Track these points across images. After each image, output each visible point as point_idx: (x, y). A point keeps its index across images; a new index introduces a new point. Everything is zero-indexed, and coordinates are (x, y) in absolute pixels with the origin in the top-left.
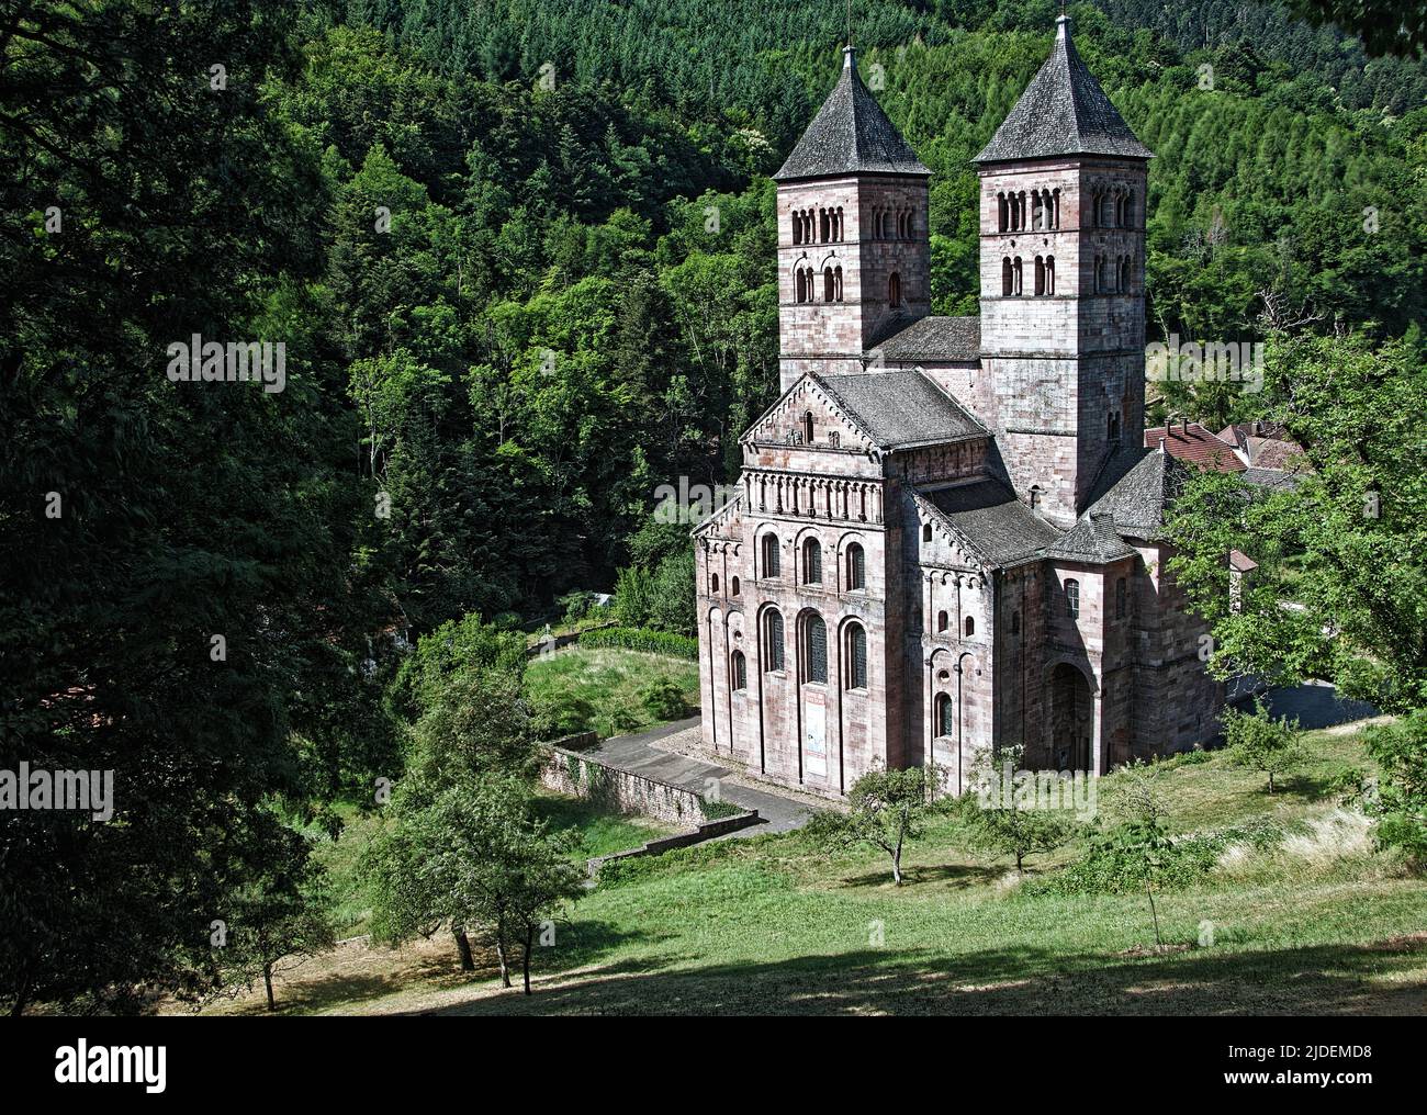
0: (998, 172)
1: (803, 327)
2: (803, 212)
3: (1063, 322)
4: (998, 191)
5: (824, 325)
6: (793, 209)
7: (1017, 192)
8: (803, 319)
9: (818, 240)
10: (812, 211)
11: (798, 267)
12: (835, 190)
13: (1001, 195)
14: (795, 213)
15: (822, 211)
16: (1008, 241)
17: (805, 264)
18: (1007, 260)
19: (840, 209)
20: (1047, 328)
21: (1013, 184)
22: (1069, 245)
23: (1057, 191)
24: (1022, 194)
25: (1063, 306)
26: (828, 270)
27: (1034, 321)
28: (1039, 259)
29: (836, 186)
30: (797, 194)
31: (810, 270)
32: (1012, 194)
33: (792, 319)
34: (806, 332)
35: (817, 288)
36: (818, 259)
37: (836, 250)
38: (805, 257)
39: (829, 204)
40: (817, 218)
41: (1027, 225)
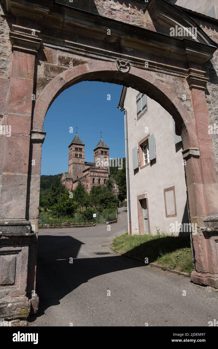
1: (76, 160)
2: (77, 148)
4: (101, 150)
5: (79, 160)
9: (78, 151)
10: (78, 148)
14: (75, 148)
15: (79, 148)
17: (77, 153)
19: (82, 148)
22: (108, 156)
24: (103, 151)
26: (80, 154)
28: (105, 157)
31: (77, 154)
33: (74, 159)
35: (78, 156)
36: (79, 153)
37: (81, 153)
38: (77, 152)
39: (80, 147)
40: (79, 149)
41: (104, 154)
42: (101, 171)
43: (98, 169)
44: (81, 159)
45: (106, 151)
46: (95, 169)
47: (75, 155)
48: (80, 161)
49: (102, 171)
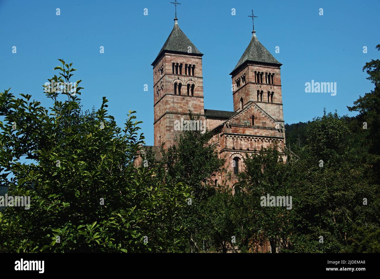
0: (255, 65)
1: (178, 103)
2: (177, 64)
3: (278, 111)
4: (254, 71)
5: (187, 103)
6: (173, 62)
7: (261, 72)
8: (177, 100)
9: (184, 74)
10: (181, 64)
11: (175, 82)
12: (192, 59)
13: (255, 72)
14: (173, 64)
15: (186, 65)
16: (259, 85)
17: (178, 81)
18: (258, 91)
19: (194, 66)
20: (273, 112)
21: (259, 69)
22: (278, 90)
23: (273, 74)
24: (262, 73)
25: (278, 107)
26: (188, 85)
27: (269, 110)
28: (269, 92)
29: (193, 58)
30: (175, 57)
31: (180, 84)
32: (259, 72)
33: (172, 99)
34: (179, 105)
35: (184, 90)
36: (184, 80)
37: (193, 79)
38: (179, 79)
39: (189, 63)
40: (184, 67)
41: (264, 82)
42: (258, 134)
43: (249, 127)
44: (194, 100)
45: (272, 73)
46: (240, 126)
47: (173, 88)
48: (190, 104)
49: (264, 135)
